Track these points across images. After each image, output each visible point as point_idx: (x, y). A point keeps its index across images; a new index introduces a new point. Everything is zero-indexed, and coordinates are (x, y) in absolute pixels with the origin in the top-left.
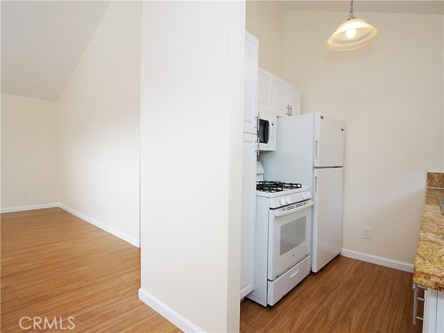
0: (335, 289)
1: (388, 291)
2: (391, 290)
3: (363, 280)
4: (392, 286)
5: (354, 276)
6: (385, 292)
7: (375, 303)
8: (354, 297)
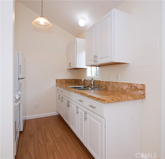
0: (34, 133)
1: (51, 124)
2: (52, 123)
3: (41, 125)
4: (51, 122)
5: (37, 125)
6: (51, 125)
7: (51, 130)
8: (43, 132)
